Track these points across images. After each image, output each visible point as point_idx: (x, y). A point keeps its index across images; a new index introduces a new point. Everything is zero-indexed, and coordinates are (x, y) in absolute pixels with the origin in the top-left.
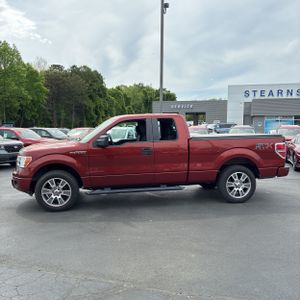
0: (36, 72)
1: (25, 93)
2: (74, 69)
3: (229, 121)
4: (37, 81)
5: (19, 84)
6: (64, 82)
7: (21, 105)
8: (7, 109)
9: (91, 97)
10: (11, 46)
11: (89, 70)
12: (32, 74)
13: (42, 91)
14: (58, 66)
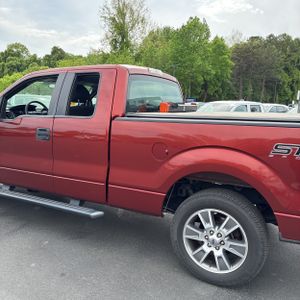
1: (209, 67)
2: (271, 39)
4: (223, 54)
5: (206, 58)
7: (205, 80)
8: (192, 83)
9: (287, 69)
10: (201, 21)
11: (289, 38)
13: (227, 65)
14: (257, 38)
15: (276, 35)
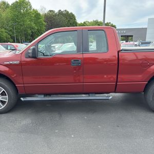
0: (39, 14)
1: (34, 25)
2: (60, 12)
3: (147, 40)
4: (40, 18)
5: (31, 20)
6: (54, 19)
7: (32, 32)
8: (25, 34)
11: (68, 12)
12: (37, 15)
13: (42, 24)
14: (52, 11)
15: (62, 10)
